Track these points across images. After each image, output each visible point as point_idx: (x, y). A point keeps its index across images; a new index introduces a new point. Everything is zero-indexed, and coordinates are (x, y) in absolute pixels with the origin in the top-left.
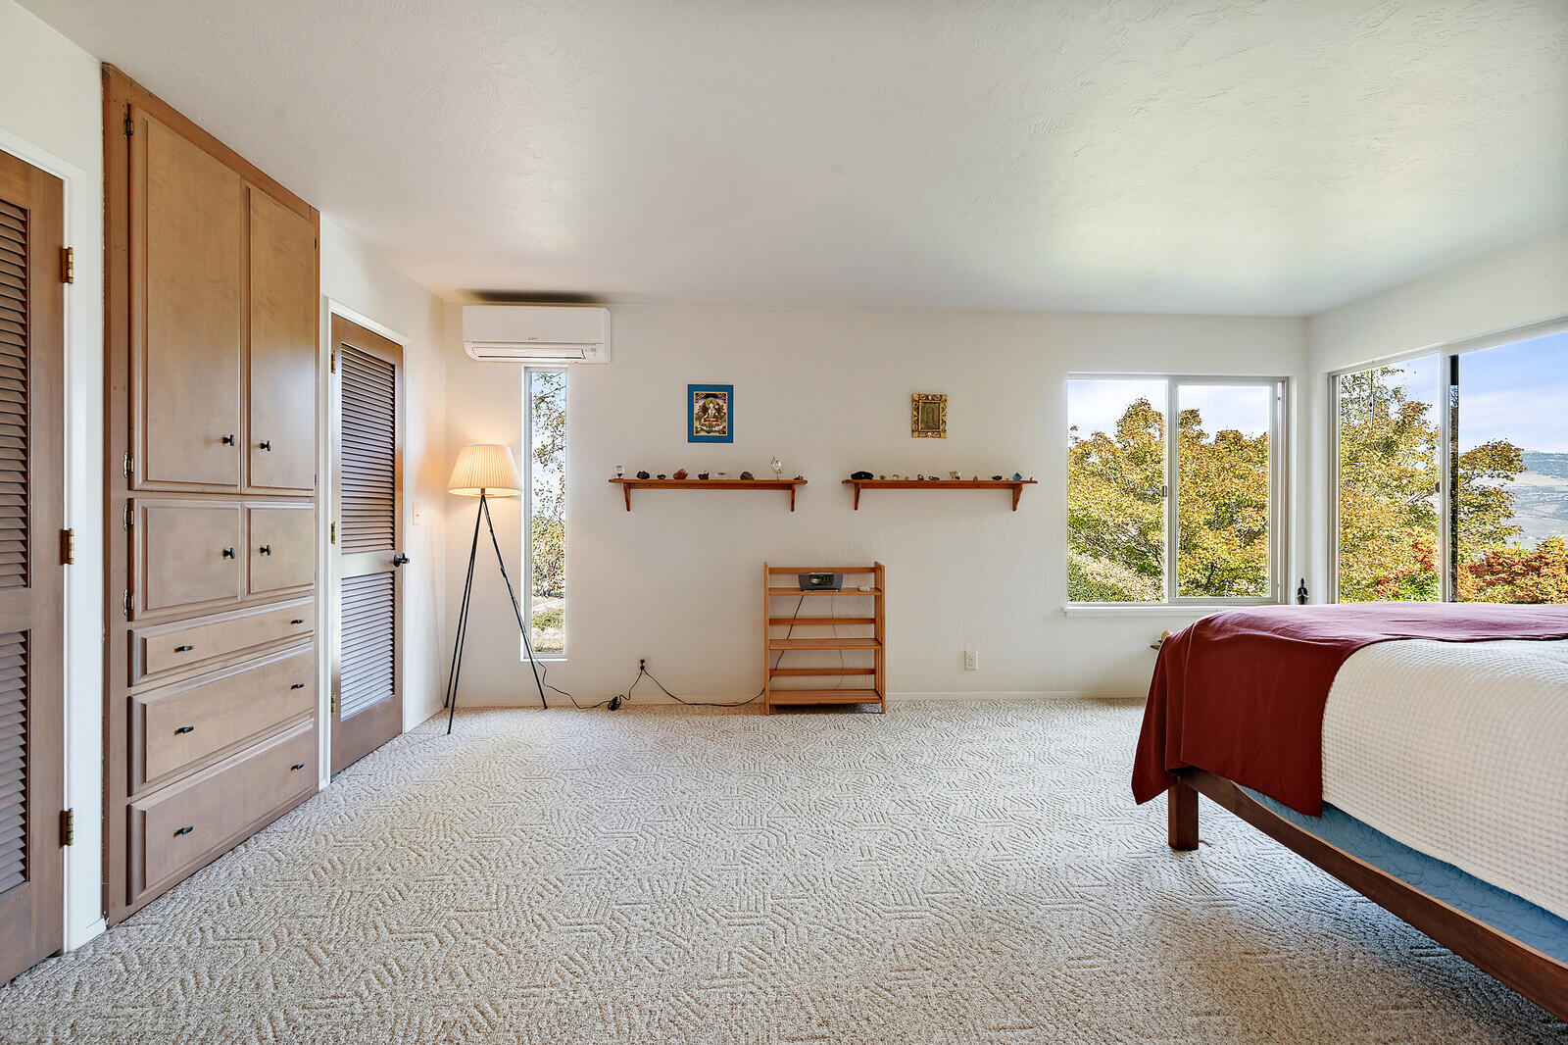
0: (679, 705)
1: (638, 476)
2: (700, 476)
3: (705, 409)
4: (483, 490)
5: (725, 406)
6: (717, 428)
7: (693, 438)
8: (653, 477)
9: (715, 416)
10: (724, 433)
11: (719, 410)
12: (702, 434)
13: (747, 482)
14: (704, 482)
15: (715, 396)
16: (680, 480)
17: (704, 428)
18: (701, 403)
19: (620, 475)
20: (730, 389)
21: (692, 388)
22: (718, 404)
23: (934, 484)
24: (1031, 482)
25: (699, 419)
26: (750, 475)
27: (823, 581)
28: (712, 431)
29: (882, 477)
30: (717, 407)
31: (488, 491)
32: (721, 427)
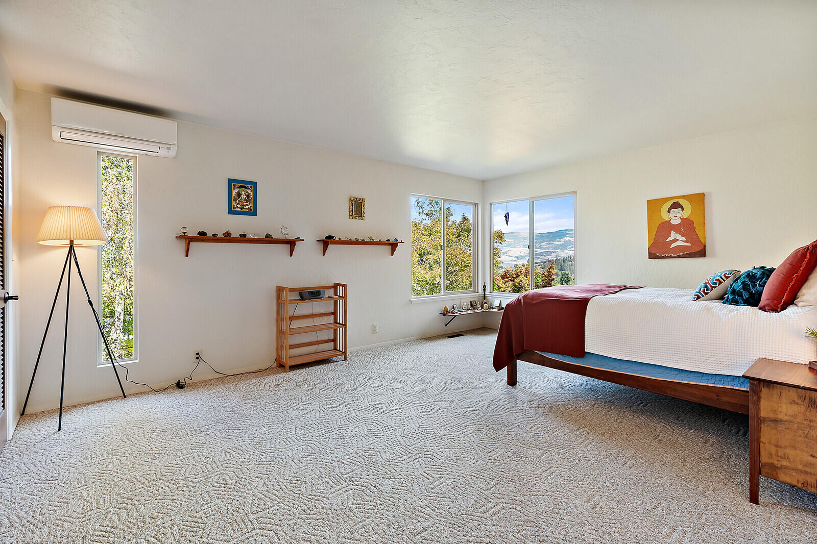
0: (224, 378)
1: (198, 234)
2: (240, 235)
3: (239, 195)
4: (72, 242)
5: (252, 194)
6: (247, 207)
7: (231, 211)
8: (210, 235)
9: (245, 199)
10: (251, 210)
11: (248, 196)
12: (237, 209)
13: (268, 240)
14: (243, 239)
15: (245, 187)
16: (227, 238)
17: (239, 206)
18: (237, 190)
19: (185, 233)
20: (255, 184)
21: (231, 181)
22: (247, 192)
23: (363, 243)
24: (402, 242)
25: (235, 200)
26: (271, 235)
27: (314, 294)
28: (244, 208)
29: (340, 239)
30: (247, 194)
31: (75, 242)
32: (249, 206)
